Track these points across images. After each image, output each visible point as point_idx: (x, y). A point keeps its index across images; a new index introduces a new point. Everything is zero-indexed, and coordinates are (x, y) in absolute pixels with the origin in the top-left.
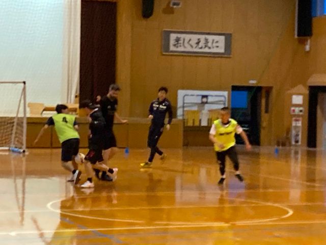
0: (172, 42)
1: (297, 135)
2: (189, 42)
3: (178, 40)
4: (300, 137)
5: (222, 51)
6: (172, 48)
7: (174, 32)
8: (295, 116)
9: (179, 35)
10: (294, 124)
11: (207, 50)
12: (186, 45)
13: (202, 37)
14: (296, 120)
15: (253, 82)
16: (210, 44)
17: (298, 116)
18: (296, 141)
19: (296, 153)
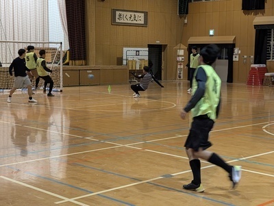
0: (117, 17)
1: (180, 73)
2: (126, 17)
3: (120, 15)
4: (182, 75)
5: (143, 22)
6: (117, 21)
7: (118, 10)
9: (121, 12)
10: (179, 67)
11: (135, 22)
12: (125, 19)
13: (133, 14)
14: (180, 64)
15: (158, 42)
16: (136, 19)
17: (181, 62)
18: (180, 77)
19: (180, 84)
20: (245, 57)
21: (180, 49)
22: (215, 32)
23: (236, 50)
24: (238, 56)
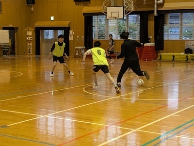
1: (30, 50)
4: (31, 51)
8: (29, 40)
10: (28, 45)
14: (30, 43)
15: (11, 25)
17: (30, 40)
18: (29, 52)
19: (30, 58)
20: (78, 37)
21: (28, 31)
22: (54, 18)
23: (71, 32)
24: (72, 36)
